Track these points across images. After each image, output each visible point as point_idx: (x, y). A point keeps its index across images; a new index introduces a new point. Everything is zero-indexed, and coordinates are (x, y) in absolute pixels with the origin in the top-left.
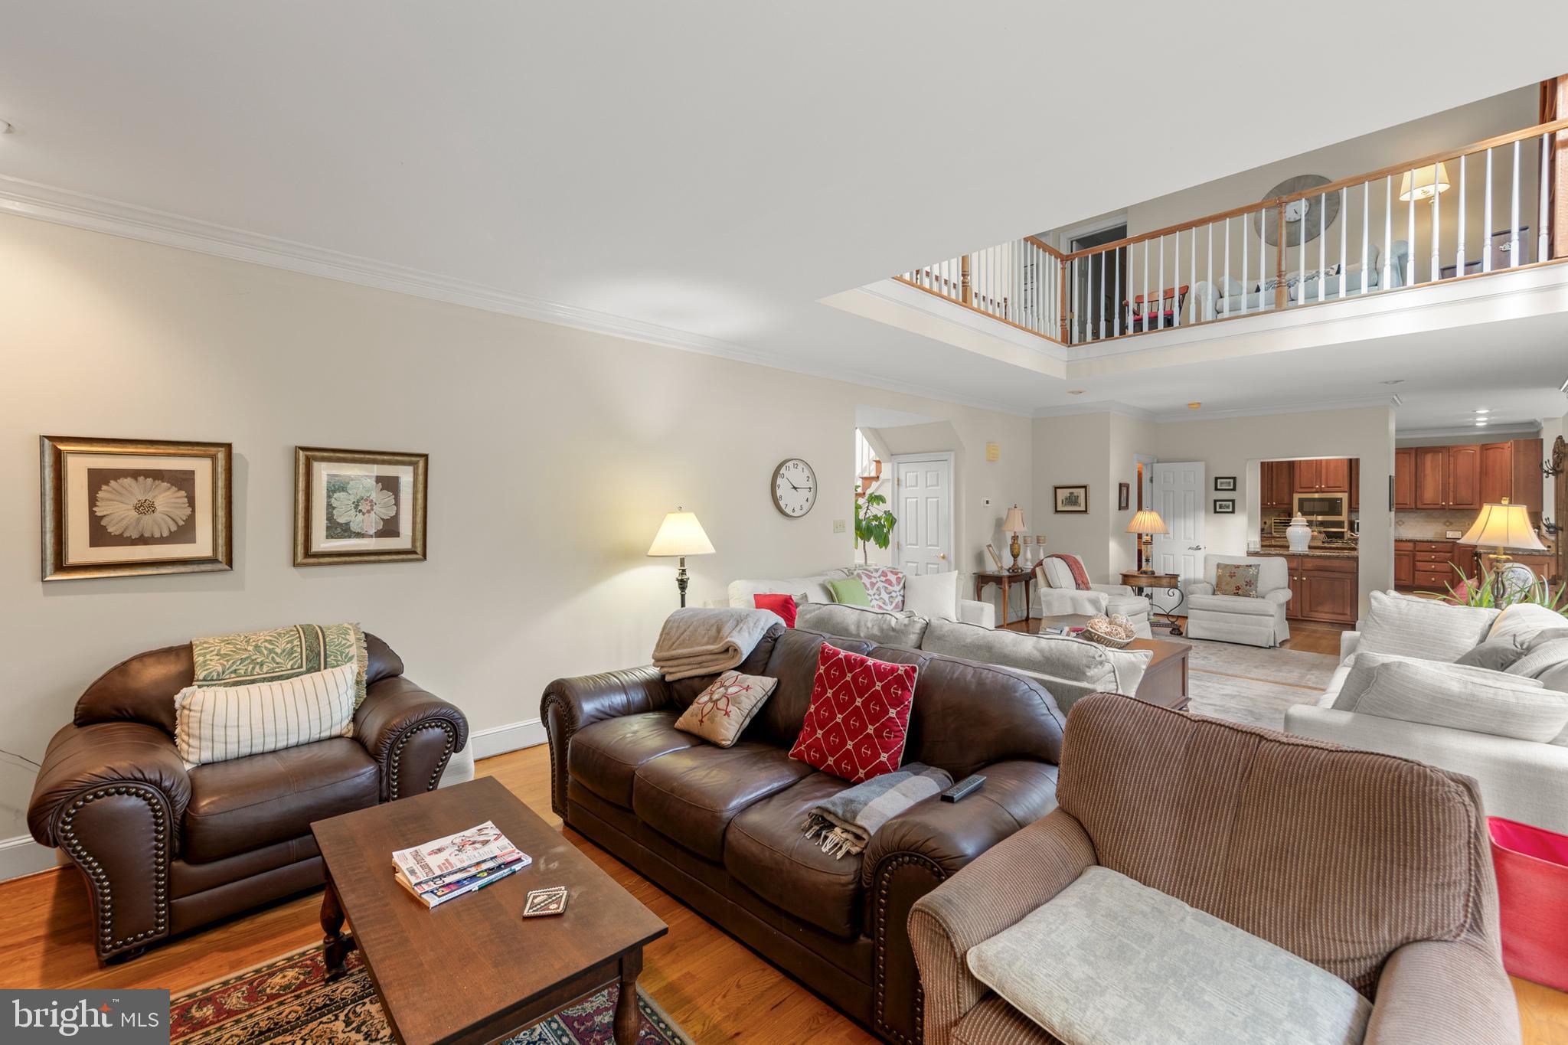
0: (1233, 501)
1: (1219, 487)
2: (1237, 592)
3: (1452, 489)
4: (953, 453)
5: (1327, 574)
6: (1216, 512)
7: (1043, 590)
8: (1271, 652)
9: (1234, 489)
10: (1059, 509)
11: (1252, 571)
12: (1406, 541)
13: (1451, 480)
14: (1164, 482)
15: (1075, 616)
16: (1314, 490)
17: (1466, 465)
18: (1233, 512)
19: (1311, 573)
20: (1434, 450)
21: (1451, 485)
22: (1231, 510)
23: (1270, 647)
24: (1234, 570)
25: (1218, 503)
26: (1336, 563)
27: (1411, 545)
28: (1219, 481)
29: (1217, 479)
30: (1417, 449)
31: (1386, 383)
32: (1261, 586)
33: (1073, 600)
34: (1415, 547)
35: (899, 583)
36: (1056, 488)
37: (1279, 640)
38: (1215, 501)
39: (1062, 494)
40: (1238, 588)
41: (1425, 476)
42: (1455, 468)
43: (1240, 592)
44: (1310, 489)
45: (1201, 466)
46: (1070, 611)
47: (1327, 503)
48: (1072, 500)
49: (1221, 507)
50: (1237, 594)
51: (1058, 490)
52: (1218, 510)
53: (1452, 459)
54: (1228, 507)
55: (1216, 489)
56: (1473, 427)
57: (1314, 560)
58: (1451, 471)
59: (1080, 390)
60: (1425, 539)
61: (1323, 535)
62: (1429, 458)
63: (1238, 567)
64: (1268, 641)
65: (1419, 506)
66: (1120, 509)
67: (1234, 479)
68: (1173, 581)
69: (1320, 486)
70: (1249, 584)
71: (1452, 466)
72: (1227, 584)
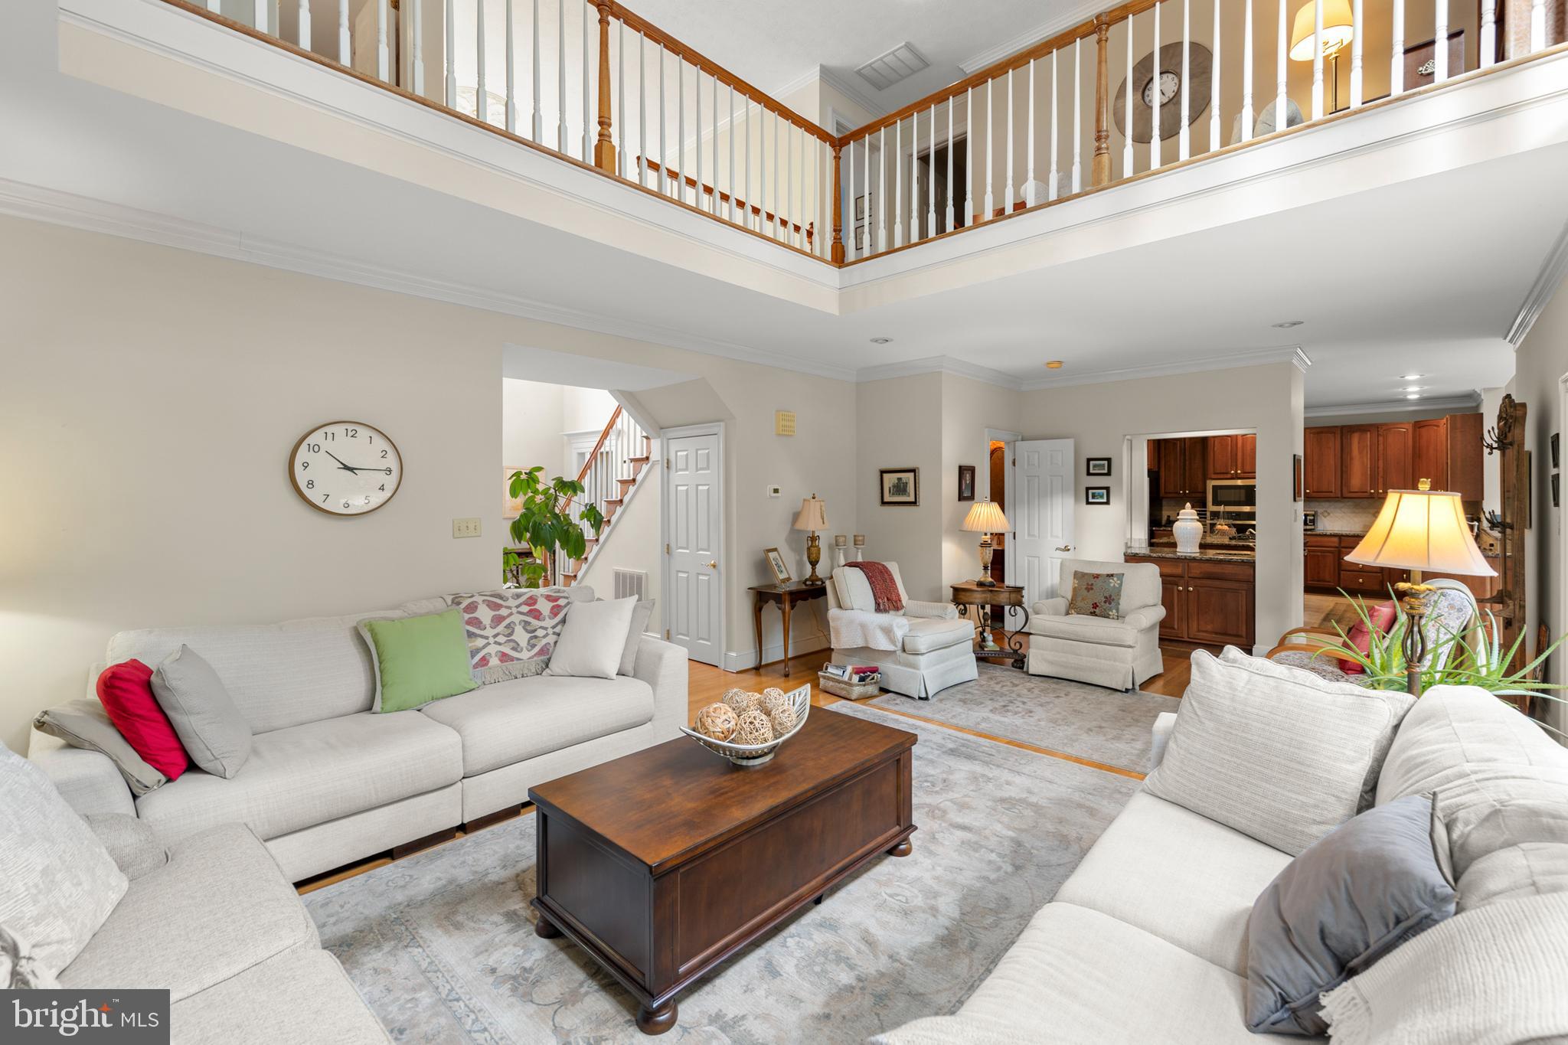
0: (1107, 489)
1: (1091, 471)
2: (1095, 611)
3: (1381, 474)
4: (722, 424)
5: (1217, 583)
6: (1088, 503)
7: (833, 612)
8: (1128, 699)
9: (1109, 474)
10: (885, 500)
11: (1113, 582)
12: (1331, 535)
13: (1381, 463)
14: (1028, 464)
15: (865, 650)
16: (1229, 476)
17: (1397, 446)
18: (1107, 503)
19: (1199, 582)
20: (1361, 429)
21: (1381, 469)
22: (1105, 500)
23: (1127, 691)
24: (1092, 581)
25: (1090, 492)
26: (1229, 570)
27: (1336, 539)
28: (1092, 463)
29: (1089, 460)
30: (1342, 428)
31: (1281, 326)
32: (1124, 603)
33: (863, 627)
34: (1340, 542)
35: (556, 615)
36: (883, 472)
37: (1138, 682)
38: (1088, 489)
39: (890, 480)
40: (1095, 606)
41: (1351, 459)
42: (1385, 449)
43: (1097, 611)
44: (1224, 475)
45: (1069, 443)
46: (860, 643)
47: (1243, 491)
48: (900, 488)
49: (1094, 496)
50: (1093, 614)
51: (885, 475)
52: (1091, 500)
53: (1381, 439)
54: (1102, 496)
55: (1089, 474)
56: (1404, 401)
57: (1202, 565)
58: (1381, 452)
59: (886, 337)
60: (1352, 533)
61: (1234, 530)
62: (1356, 438)
63: (1097, 576)
64: (1124, 682)
65: (1346, 494)
66: (959, 500)
67: (1109, 460)
68: (1013, 596)
69: (1236, 472)
70: (1109, 600)
71: (1381, 447)
72: (1083, 599)
